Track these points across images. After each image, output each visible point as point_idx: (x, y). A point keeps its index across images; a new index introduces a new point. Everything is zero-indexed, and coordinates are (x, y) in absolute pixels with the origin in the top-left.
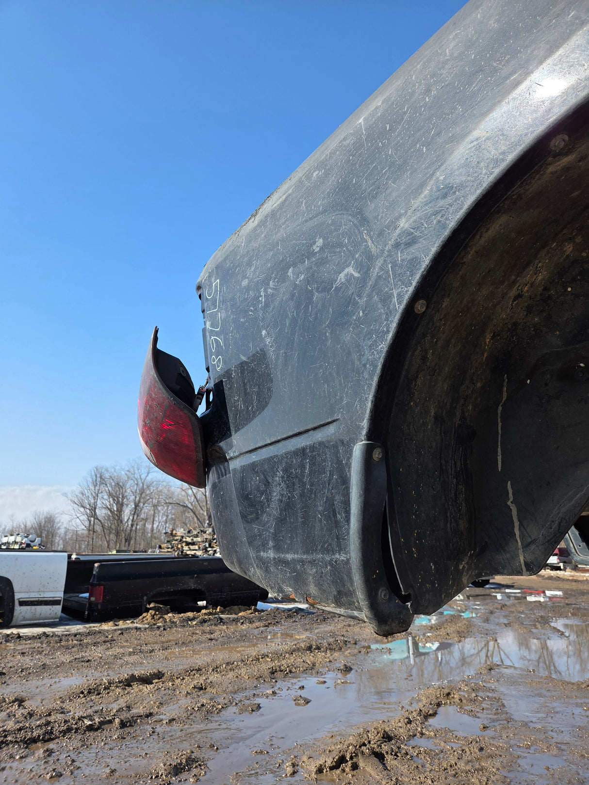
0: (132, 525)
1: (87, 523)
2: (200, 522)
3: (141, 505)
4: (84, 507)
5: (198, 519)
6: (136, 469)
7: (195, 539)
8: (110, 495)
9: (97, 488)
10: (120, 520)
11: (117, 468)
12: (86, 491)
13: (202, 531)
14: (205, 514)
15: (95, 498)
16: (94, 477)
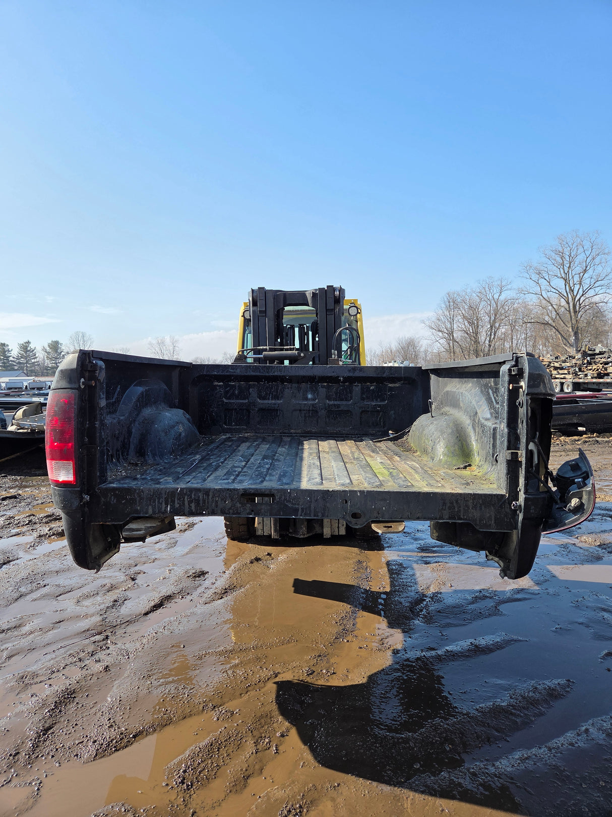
0: (490, 346)
1: (447, 347)
2: (565, 338)
3: (497, 325)
4: (441, 331)
5: (562, 336)
6: (487, 289)
7: (563, 364)
8: (464, 317)
9: (452, 313)
10: (477, 342)
11: (469, 290)
12: (442, 317)
13: (570, 357)
14: (570, 330)
15: (452, 322)
16: (448, 304)
